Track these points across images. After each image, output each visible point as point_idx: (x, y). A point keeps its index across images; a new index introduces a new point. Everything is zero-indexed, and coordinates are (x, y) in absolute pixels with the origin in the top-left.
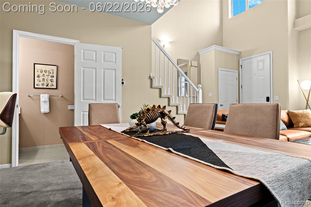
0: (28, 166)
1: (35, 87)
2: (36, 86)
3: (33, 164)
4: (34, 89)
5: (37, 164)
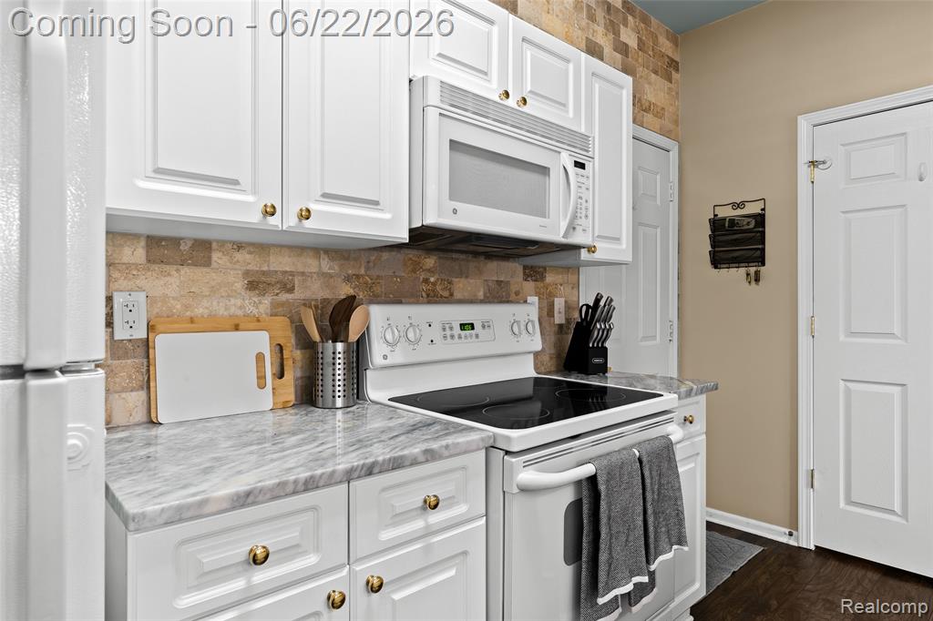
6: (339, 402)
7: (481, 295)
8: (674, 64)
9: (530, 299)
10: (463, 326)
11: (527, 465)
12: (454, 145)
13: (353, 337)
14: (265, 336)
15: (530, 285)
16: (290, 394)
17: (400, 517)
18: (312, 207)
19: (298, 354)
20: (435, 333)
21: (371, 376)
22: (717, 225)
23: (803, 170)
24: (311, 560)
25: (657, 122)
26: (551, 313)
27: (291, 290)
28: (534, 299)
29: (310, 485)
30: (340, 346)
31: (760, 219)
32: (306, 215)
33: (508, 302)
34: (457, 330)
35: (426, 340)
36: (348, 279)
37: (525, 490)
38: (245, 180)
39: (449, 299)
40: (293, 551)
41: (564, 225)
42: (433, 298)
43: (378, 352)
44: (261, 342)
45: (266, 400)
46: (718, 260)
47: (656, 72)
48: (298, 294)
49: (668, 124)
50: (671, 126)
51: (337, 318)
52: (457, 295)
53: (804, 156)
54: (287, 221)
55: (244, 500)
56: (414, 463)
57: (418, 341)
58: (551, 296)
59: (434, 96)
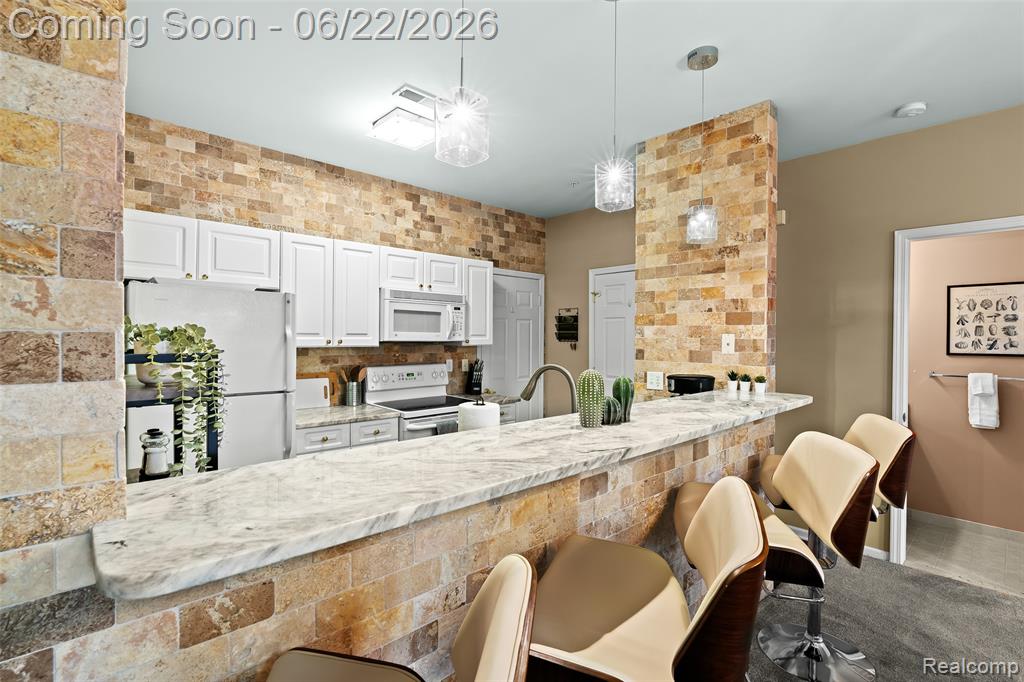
0: (933, 577)
1: (951, 352)
2: (953, 350)
3: (947, 576)
4: (947, 357)
5: (959, 583)
6: (355, 404)
7: (421, 360)
8: (543, 235)
9: (448, 361)
10: (408, 375)
11: (410, 423)
12: (395, 311)
13: (360, 380)
14: (327, 380)
15: (449, 354)
16: (336, 401)
17: (367, 435)
18: (343, 339)
19: (339, 386)
20: (395, 378)
21: (367, 395)
22: (560, 319)
23: (591, 296)
24: (339, 443)
25: (530, 267)
26: (460, 366)
27: (337, 362)
28: (450, 362)
29: (339, 423)
30: (355, 384)
31: (576, 318)
32: (341, 342)
33: (436, 363)
34: (405, 376)
35: (390, 381)
36: (360, 357)
37: (409, 431)
38: (321, 333)
39: (406, 363)
40: (334, 440)
41: (448, 334)
42: (397, 363)
43: (370, 386)
44: (326, 382)
45: (327, 402)
46: (560, 337)
47: (528, 241)
48: (339, 364)
49: (536, 266)
50: (540, 267)
51: (354, 373)
52: (409, 361)
53: (591, 290)
54: (335, 344)
55: (322, 425)
56: (371, 420)
57: (386, 382)
58: (460, 359)
59: (387, 295)
